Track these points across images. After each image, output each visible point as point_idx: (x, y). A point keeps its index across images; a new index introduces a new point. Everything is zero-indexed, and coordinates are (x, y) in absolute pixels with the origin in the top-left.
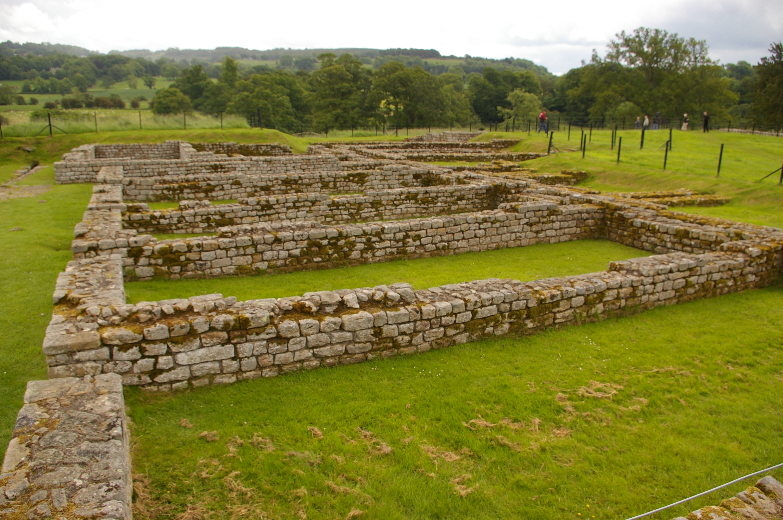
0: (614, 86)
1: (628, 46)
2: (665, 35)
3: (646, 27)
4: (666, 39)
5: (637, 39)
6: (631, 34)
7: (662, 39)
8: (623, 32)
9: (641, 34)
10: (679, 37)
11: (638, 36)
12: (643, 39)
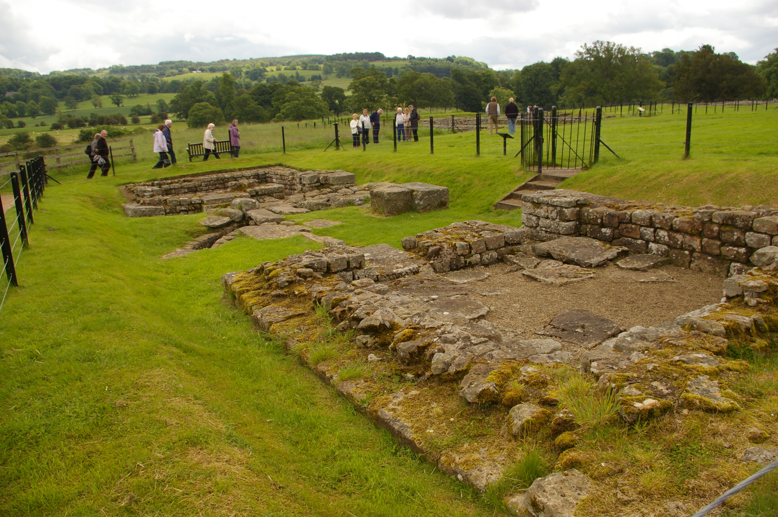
0: (583, 82)
1: (589, 53)
2: (614, 45)
3: (600, 40)
4: (615, 47)
5: (595, 49)
6: (590, 45)
7: (612, 48)
8: (585, 44)
9: (597, 45)
10: (623, 46)
11: (595, 47)
12: (599, 49)
